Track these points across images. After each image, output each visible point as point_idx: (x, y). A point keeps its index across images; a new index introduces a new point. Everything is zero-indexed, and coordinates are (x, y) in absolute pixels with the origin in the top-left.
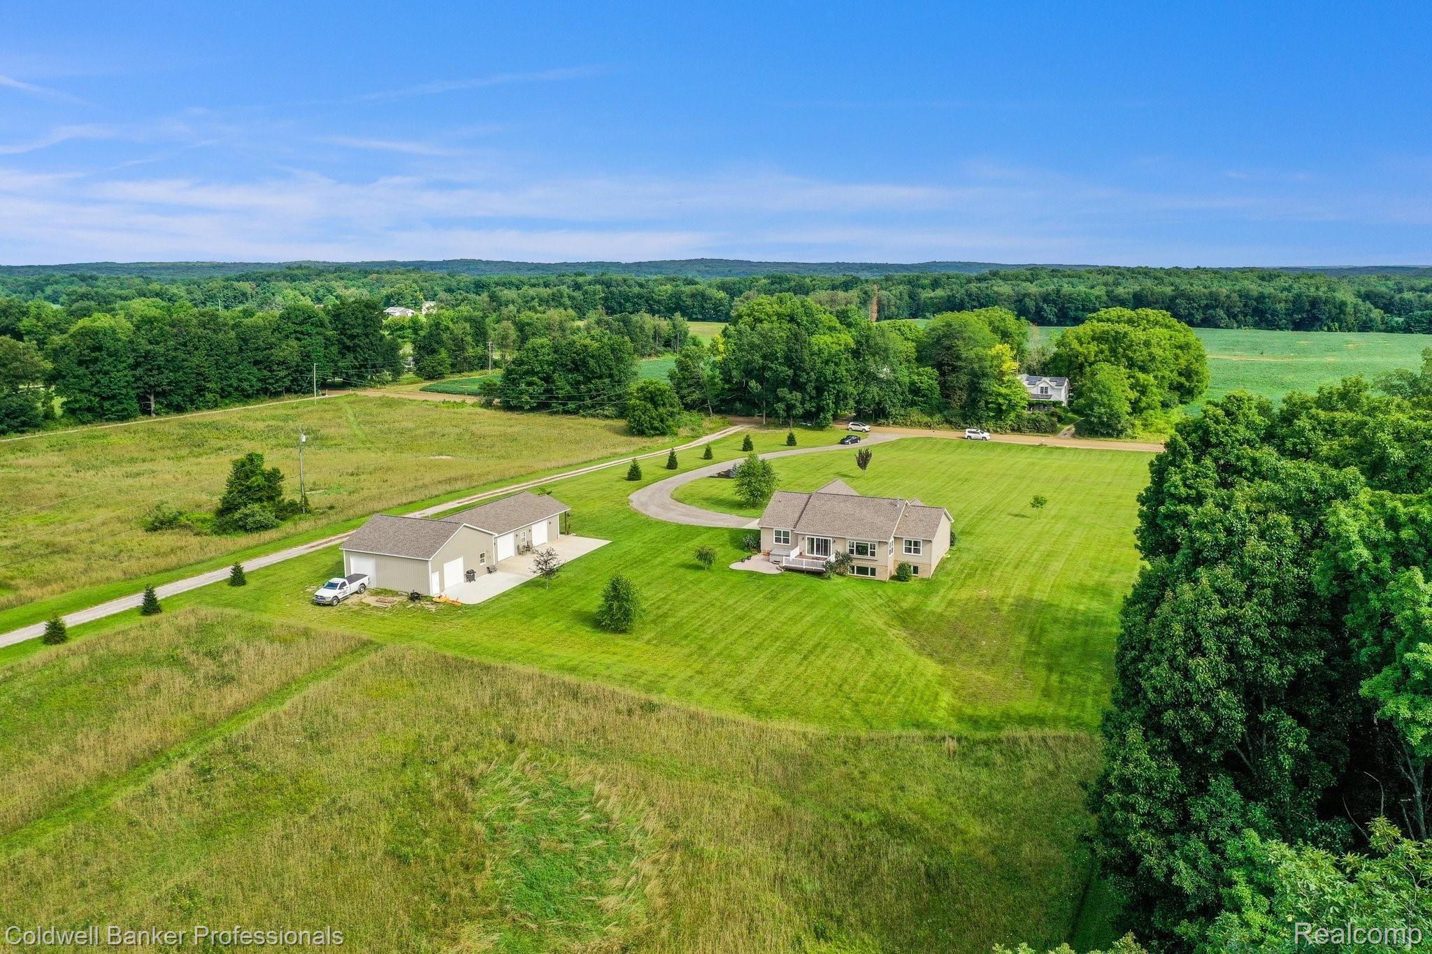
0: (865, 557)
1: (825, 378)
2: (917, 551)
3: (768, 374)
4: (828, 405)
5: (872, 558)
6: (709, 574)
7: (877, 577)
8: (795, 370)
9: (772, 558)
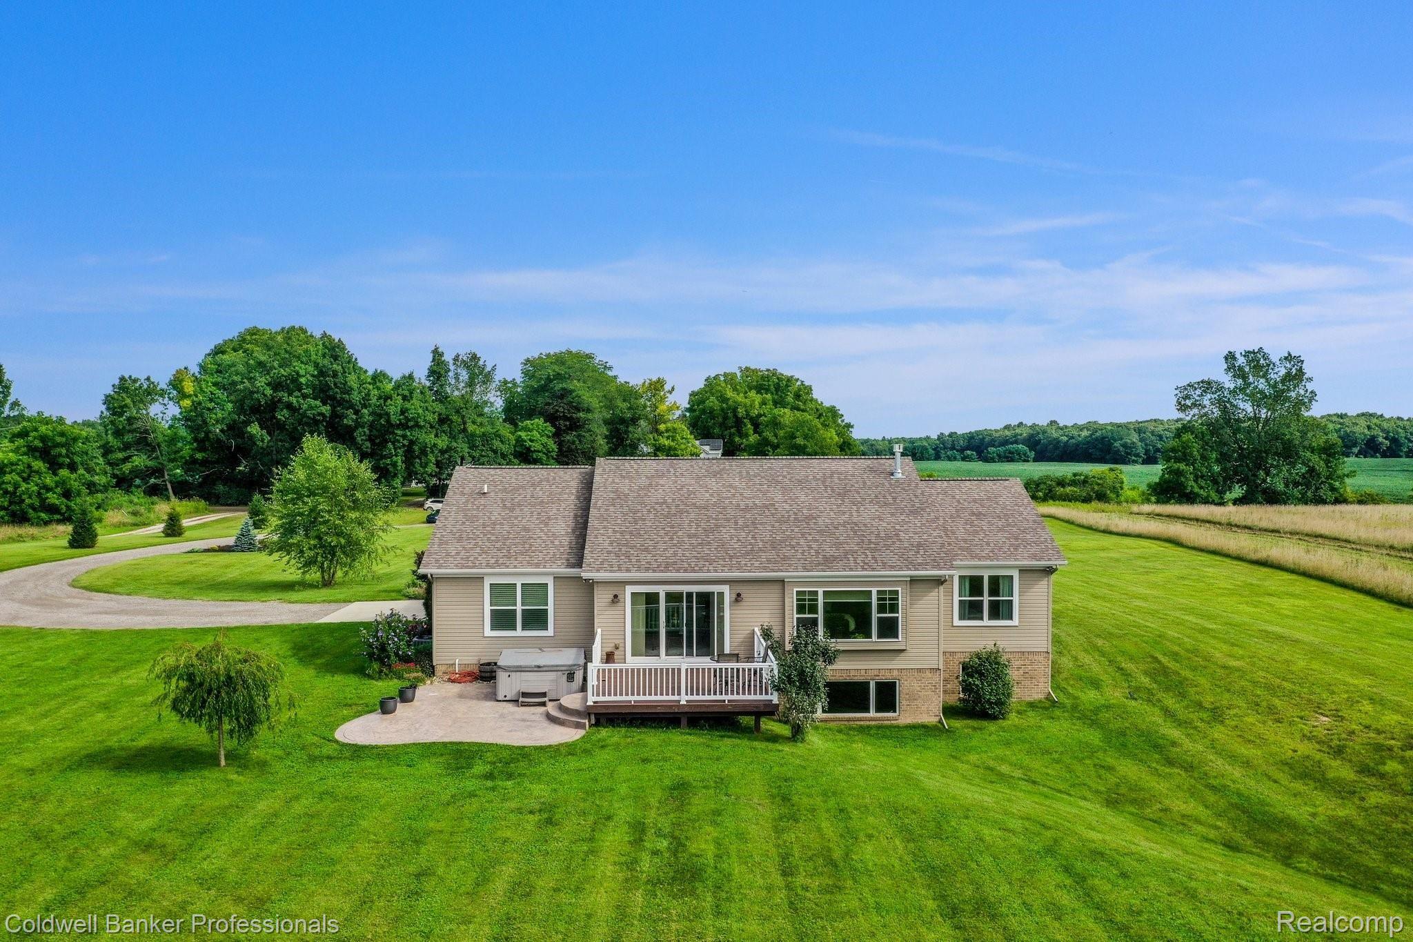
0: (858, 643)
1: (388, 421)
2: (1000, 610)
3: (282, 415)
4: (394, 465)
5: (888, 643)
6: (242, 781)
7: (904, 716)
8: (333, 407)
9: (507, 685)
